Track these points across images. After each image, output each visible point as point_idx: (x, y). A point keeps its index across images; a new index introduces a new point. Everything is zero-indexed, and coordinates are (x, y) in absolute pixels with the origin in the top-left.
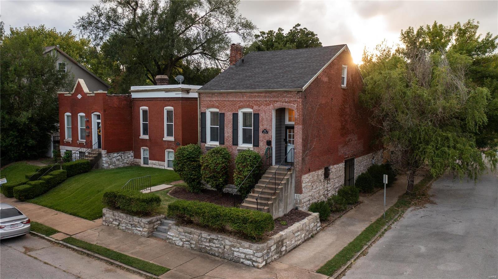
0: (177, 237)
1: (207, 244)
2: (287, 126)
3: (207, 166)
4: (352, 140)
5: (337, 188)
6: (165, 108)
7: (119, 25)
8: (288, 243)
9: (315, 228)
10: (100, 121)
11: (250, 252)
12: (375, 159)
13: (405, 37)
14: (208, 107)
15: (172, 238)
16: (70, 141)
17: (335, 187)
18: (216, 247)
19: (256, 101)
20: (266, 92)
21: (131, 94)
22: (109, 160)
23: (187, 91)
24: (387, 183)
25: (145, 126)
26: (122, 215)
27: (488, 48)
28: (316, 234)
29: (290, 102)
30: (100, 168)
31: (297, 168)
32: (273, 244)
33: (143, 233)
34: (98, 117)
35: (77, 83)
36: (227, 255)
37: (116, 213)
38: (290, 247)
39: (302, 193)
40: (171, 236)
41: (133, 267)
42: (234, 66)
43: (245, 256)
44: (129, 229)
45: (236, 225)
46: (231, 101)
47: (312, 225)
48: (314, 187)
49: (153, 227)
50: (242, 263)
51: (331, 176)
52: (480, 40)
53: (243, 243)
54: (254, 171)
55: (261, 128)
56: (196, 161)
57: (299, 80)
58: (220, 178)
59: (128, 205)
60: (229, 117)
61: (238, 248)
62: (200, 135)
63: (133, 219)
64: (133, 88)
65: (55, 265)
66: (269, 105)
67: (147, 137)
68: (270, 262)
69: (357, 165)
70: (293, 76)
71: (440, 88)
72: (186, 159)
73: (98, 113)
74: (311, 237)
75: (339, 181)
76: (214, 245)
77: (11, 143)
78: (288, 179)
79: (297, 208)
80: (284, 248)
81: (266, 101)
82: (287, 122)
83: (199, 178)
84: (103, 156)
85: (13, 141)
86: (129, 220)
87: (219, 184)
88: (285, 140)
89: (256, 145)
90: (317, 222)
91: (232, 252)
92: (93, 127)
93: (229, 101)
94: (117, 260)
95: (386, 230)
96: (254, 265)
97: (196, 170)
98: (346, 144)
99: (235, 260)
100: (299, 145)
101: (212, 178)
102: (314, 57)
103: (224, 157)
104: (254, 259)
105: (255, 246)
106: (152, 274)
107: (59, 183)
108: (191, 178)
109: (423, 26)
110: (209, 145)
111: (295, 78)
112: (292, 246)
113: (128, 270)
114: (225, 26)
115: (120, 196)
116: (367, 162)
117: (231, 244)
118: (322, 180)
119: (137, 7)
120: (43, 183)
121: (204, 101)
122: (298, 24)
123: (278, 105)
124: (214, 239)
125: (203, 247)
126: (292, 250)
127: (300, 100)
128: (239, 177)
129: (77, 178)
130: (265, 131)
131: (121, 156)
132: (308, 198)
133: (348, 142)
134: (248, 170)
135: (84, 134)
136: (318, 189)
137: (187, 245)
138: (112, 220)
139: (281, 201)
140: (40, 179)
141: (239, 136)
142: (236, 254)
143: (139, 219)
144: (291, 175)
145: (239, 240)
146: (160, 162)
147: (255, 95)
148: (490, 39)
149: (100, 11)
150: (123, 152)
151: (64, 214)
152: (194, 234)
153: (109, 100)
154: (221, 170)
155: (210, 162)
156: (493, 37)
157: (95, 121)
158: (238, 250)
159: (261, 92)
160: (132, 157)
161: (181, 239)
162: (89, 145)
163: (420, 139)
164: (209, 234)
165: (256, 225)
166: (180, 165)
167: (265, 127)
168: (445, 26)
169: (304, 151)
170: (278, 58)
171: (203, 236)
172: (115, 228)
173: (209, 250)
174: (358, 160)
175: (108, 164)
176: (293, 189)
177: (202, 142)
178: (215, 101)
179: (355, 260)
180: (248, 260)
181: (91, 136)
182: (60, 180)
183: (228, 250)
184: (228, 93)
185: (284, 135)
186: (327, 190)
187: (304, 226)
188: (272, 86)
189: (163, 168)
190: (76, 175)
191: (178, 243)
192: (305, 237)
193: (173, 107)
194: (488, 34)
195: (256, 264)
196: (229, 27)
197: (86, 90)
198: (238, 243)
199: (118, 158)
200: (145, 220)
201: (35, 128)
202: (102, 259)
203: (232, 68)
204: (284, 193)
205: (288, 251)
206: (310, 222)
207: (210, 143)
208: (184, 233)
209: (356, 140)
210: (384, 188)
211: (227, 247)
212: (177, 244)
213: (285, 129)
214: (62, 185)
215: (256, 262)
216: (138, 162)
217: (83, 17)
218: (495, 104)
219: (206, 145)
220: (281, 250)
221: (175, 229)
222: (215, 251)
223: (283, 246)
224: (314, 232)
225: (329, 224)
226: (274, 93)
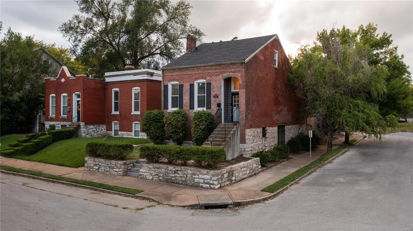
0: (148, 173)
1: (173, 175)
2: (232, 93)
3: (170, 123)
4: (283, 111)
5: (272, 146)
6: (133, 88)
7: (94, 31)
8: (236, 174)
9: (257, 169)
10: (80, 99)
11: (208, 177)
12: (301, 130)
13: (321, 37)
14: (170, 81)
15: (143, 174)
16: (54, 117)
17: (270, 145)
18: (180, 177)
19: (209, 73)
20: (217, 65)
21: (105, 79)
22: (86, 131)
23: (152, 74)
24: (312, 136)
25: (116, 104)
26: (102, 160)
27: (385, 44)
28: (257, 173)
29: (235, 72)
30: (79, 137)
31: (241, 123)
32: (225, 172)
33: (119, 172)
34: (78, 96)
35: (61, 69)
36: (189, 182)
37: (96, 160)
38: (239, 178)
39: (246, 143)
40: (143, 172)
41: (114, 191)
42: (190, 52)
43: (204, 181)
44: (107, 171)
45: (197, 156)
46: (189, 74)
47: (255, 165)
48: (255, 141)
49: (128, 168)
50: (201, 187)
51: (267, 135)
52: (378, 38)
53: (202, 171)
54: (207, 125)
55: (213, 94)
56: (161, 122)
57: (241, 56)
58: (180, 133)
59: (107, 151)
60: (187, 87)
61: (198, 175)
62: (163, 104)
63: (111, 163)
64: (107, 74)
65: (49, 191)
66: (219, 75)
67: (118, 113)
68: (224, 186)
69: (287, 131)
70: (237, 54)
71: (350, 66)
72: (152, 120)
73: (78, 93)
74: (254, 174)
75: (274, 141)
76: (178, 176)
77: (5, 118)
78: (235, 131)
79: (242, 155)
80: (234, 178)
81: (217, 72)
82: (233, 90)
83: (163, 136)
84: (82, 127)
85: (6, 116)
86: (107, 163)
87: (180, 138)
88: (232, 104)
89: (209, 107)
90: (258, 164)
91: (193, 179)
92: (73, 105)
93: (186, 74)
94: (100, 188)
95: (312, 172)
96: (211, 187)
97: (160, 130)
98: (278, 112)
99: (196, 185)
100: (243, 105)
101: (174, 133)
102: (252, 43)
103: (183, 116)
104: (211, 182)
105: (212, 172)
106: (130, 194)
107: (46, 146)
108: (156, 136)
109: (334, 29)
110: (170, 110)
111: (238, 55)
112: (240, 178)
113: (109, 193)
114: (179, 33)
115: (100, 145)
116: (294, 131)
117: (192, 172)
118: (261, 137)
119: (108, 18)
120: (33, 144)
121: (167, 76)
122: (236, 37)
123: (226, 75)
124: (178, 170)
125: (169, 178)
126: (240, 181)
127: (243, 70)
128: (195, 130)
129: (60, 142)
130: (215, 96)
131: (96, 128)
132: (251, 148)
133: (280, 111)
134: (203, 124)
135: (66, 111)
136: (258, 143)
137: (156, 178)
138: (93, 166)
139: (230, 147)
140: (30, 142)
141: (195, 101)
142: (196, 180)
143: (116, 161)
144: (237, 128)
145: (198, 169)
146: (128, 133)
147: (208, 69)
148: (386, 37)
149: (79, 18)
150: (98, 125)
151: (51, 165)
152: (162, 168)
153: (87, 82)
154: (181, 126)
155: (172, 120)
156: (388, 35)
157: (75, 99)
158: (198, 177)
159: (213, 66)
160: (105, 129)
161: (151, 174)
162: (70, 118)
163: (336, 106)
164: (174, 167)
165: (213, 155)
166: (148, 125)
167: (216, 93)
168: (351, 30)
169: (247, 110)
170: (224, 45)
171: (169, 169)
172: (95, 171)
173: (174, 180)
174: (288, 128)
175: (86, 134)
176: (239, 140)
177: (165, 109)
178: (176, 75)
179: (290, 186)
180: (206, 183)
181: (71, 112)
182: (47, 143)
183: (189, 178)
184: (186, 68)
185: (231, 100)
186: (265, 146)
187: (249, 165)
188: (221, 61)
189: (131, 137)
190: (59, 140)
191: (149, 178)
192: (249, 173)
193: (139, 87)
194: (384, 33)
195: (212, 186)
196: (182, 34)
197: (68, 74)
198: (198, 171)
199: (94, 129)
200: (120, 162)
201: (25, 106)
202: (87, 188)
203: (188, 54)
204: (231, 141)
205: (237, 181)
206: (253, 163)
207: (171, 109)
208: (153, 169)
209: (286, 111)
210: (309, 151)
211: (189, 176)
212: (147, 178)
213: (231, 96)
214: (48, 147)
215: (213, 184)
216: (109, 133)
217: (65, 23)
218: (392, 85)
219: (168, 111)
220: (231, 179)
221: (146, 166)
222: (179, 180)
223: (233, 176)
224: (257, 172)
225: (268, 169)
226: (223, 66)
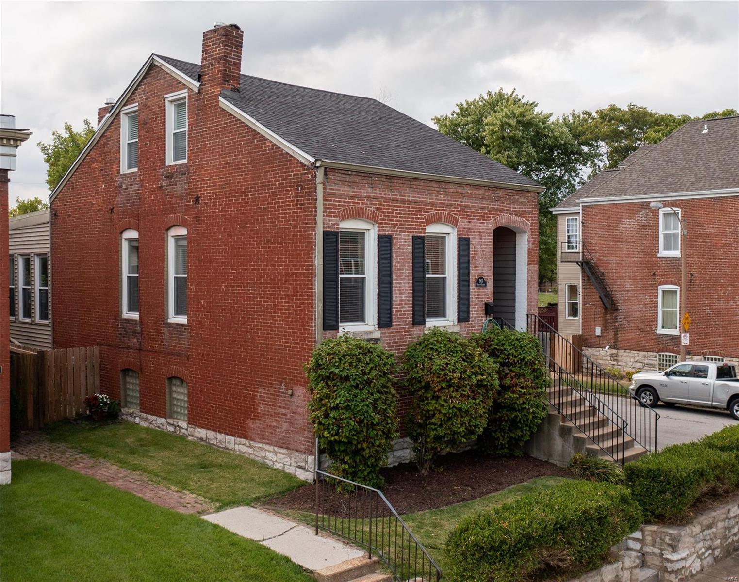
0: (694, 554)
14: (346, 216)
15: (684, 563)
19: (466, 206)
20: (487, 187)
29: (521, 215)
46: (409, 202)
55: (473, 275)
60: (403, 247)
66: (488, 218)
81: (484, 209)
89: (464, 317)
93: (403, 201)
121: (334, 195)
123: (504, 220)
127: (536, 212)
130: (480, 281)
137: (707, 560)
147: (466, 193)
159: (478, 187)
161: (698, 554)
167: (480, 271)
171: (731, 514)
173: (737, 541)
177: (325, 328)
178: (368, 197)
191: (695, 569)
212: (693, 572)
221: (688, 534)
226: (501, 192)
